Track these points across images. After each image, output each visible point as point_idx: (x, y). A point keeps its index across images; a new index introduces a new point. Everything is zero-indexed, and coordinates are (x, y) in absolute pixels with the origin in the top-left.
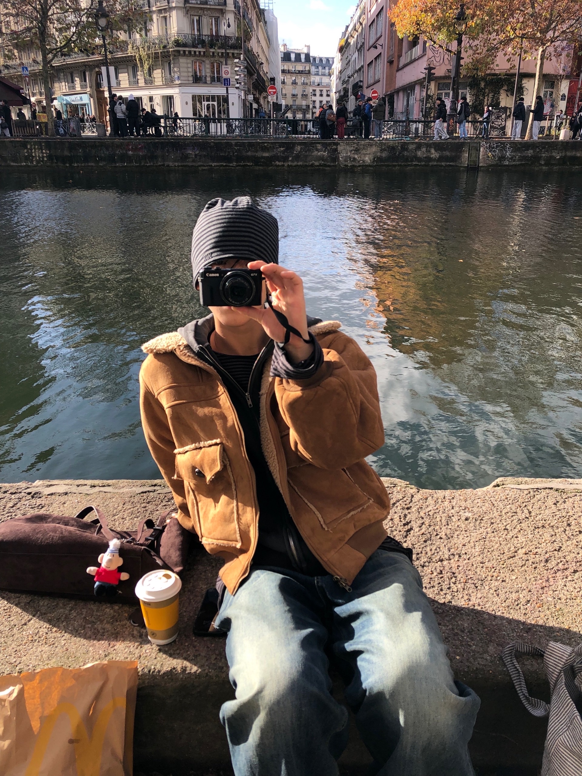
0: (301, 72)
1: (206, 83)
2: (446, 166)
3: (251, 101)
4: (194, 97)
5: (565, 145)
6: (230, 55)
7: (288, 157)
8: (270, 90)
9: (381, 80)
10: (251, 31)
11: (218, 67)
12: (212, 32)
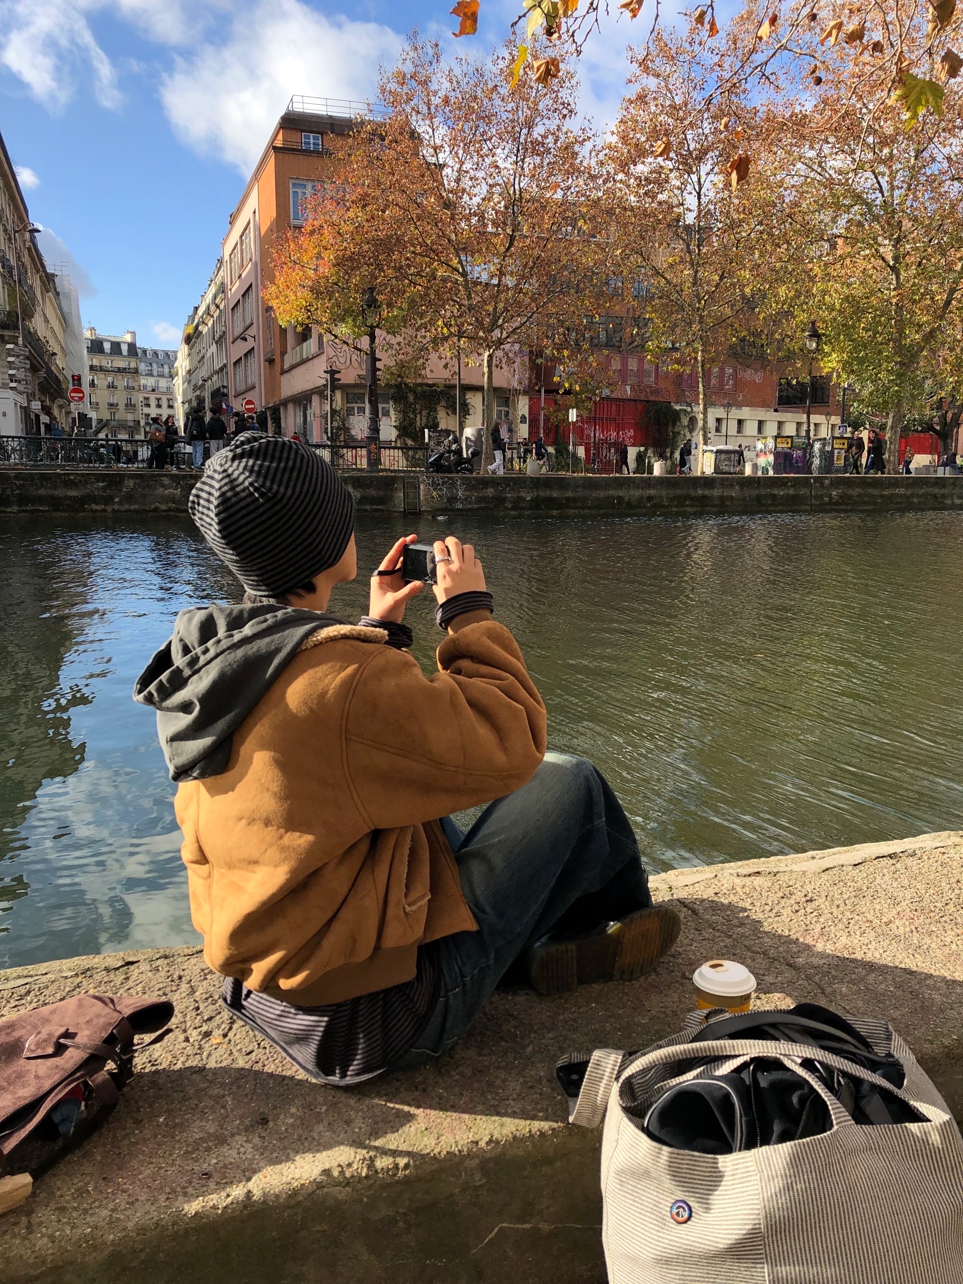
2: (372, 510)
3: (37, 412)
5: (536, 482)
7: (113, 497)
8: (73, 395)
9: (257, 386)
10: (34, 305)
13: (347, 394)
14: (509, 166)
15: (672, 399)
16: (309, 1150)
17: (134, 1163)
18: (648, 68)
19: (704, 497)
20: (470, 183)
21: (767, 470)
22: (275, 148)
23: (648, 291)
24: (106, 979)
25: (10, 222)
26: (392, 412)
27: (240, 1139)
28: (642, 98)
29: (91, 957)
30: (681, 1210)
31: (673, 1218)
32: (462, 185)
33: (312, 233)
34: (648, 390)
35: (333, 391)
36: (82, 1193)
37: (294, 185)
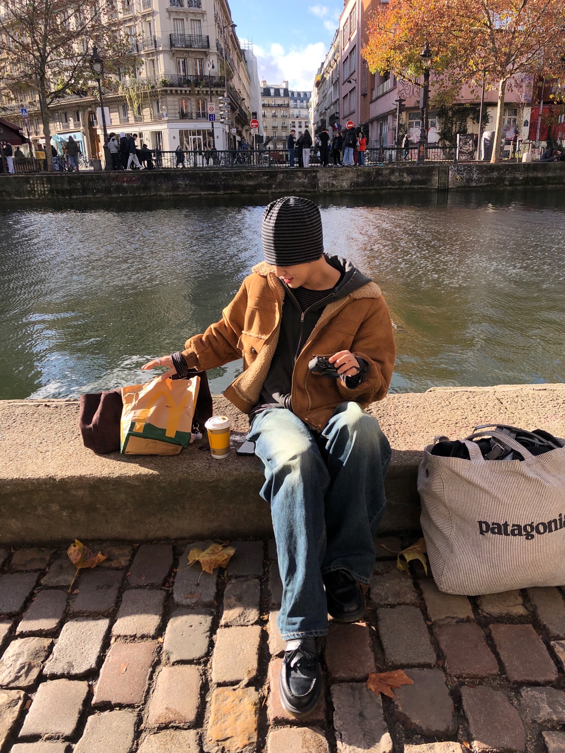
0: (280, 106)
1: (192, 118)
2: (418, 188)
3: (234, 134)
4: (181, 132)
5: (528, 167)
6: (214, 92)
7: (272, 185)
8: (252, 124)
9: (356, 111)
10: (233, 70)
11: (203, 104)
12: (196, 73)
13: (409, 114)
25: (221, 20)
26: (437, 124)
33: (394, 8)
35: (400, 112)
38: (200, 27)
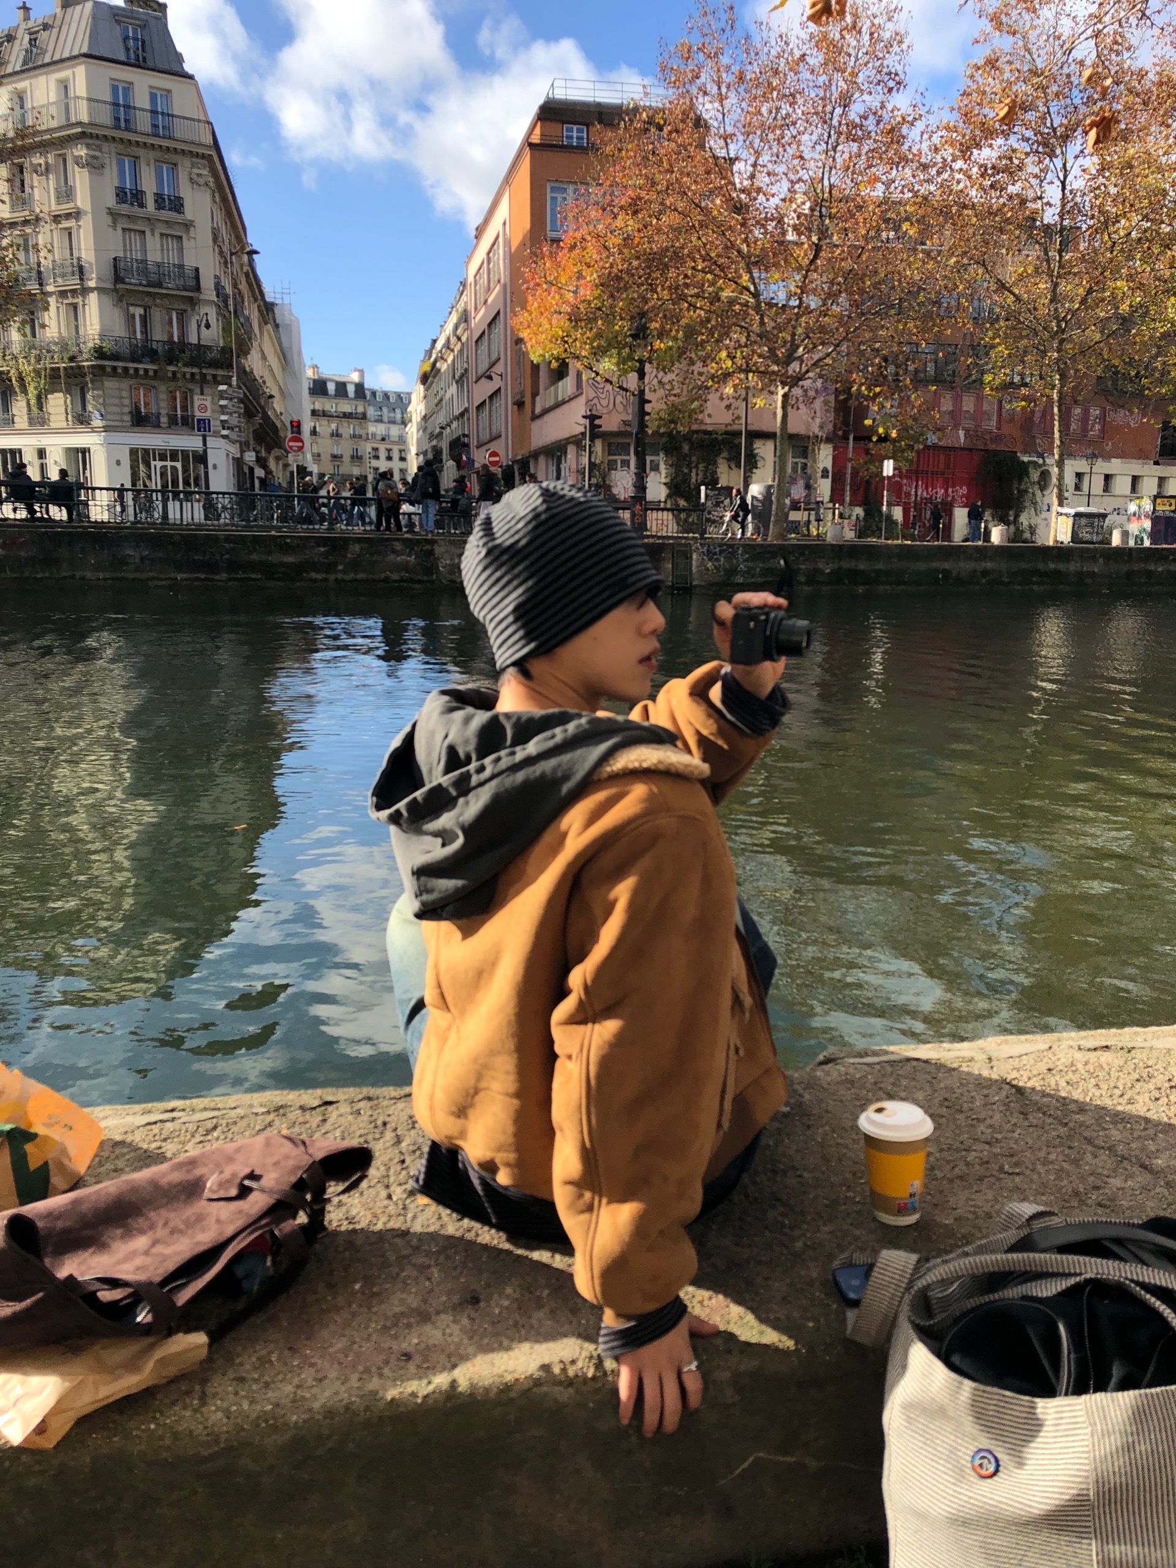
0: (346, 416)
1: (159, 426)
3: (251, 464)
4: (133, 452)
5: (837, 551)
6: (210, 377)
7: (336, 564)
8: (290, 444)
9: (503, 434)
10: (250, 339)
11: (185, 399)
12: (172, 336)
13: (609, 445)
14: (817, 157)
15: (1018, 448)
16: (526, 1339)
17: (325, 1333)
18: (1001, 23)
19: (1058, 573)
20: (767, 180)
21: (1142, 540)
22: (531, 145)
23: (991, 311)
24: (301, 1119)
25: (227, 241)
26: (662, 467)
27: (446, 1318)
28: (992, 63)
29: (285, 1092)
30: (985, 1461)
31: (974, 1469)
32: (757, 183)
33: (573, 247)
34: (987, 437)
35: (592, 440)
36: (264, 1361)
37: (553, 189)
38: (181, 249)
